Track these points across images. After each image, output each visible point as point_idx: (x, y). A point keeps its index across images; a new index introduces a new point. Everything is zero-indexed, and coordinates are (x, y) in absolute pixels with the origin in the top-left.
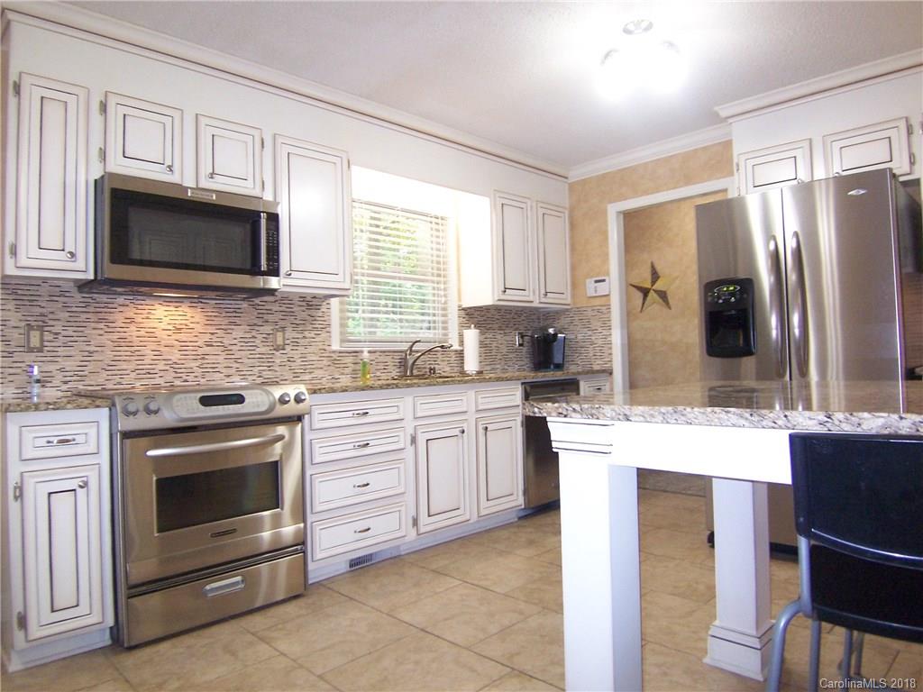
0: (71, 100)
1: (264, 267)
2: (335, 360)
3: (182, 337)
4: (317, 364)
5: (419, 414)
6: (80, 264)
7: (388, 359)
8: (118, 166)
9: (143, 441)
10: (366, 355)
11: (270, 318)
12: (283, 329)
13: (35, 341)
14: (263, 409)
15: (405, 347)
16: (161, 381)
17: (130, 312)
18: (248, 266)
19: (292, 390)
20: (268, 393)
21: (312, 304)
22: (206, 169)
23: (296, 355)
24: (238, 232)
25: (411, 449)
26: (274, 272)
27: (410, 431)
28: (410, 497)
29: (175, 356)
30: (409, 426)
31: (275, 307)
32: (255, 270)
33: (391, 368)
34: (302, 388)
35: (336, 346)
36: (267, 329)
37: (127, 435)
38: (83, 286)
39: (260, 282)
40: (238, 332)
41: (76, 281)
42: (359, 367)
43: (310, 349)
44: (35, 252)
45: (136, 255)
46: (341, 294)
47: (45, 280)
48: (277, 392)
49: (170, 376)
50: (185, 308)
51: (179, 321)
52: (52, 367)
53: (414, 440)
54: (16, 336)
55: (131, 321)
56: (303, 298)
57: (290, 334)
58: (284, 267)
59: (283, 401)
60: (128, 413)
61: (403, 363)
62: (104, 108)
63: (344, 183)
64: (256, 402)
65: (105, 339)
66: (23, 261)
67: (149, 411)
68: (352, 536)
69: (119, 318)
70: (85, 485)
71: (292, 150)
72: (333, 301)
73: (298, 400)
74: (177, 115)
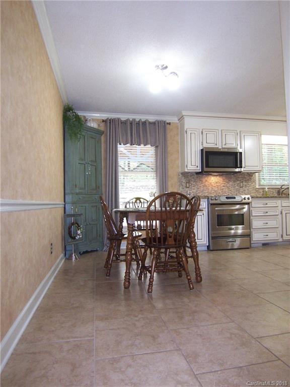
0: (196, 132)
1: (239, 166)
2: (257, 190)
3: (218, 184)
4: (252, 192)
5: (283, 205)
6: (199, 168)
7: (274, 191)
8: (205, 145)
9: (214, 206)
10: (267, 189)
11: (240, 179)
12: (242, 182)
13: (188, 186)
14: (240, 200)
15: (279, 187)
16: (213, 195)
17: (206, 179)
18: (235, 166)
19: (247, 196)
20: (241, 197)
21: (250, 175)
22: (224, 143)
23: (246, 189)
24: (232, 158)
25: (280, 215)
26: (241, 167)
27: (280, 210)
28: (280, 229)
29: (216, 189)
30: (280, 208)
31: (240, 176)
32: (236, 167)
33: (275, 193)
34: (249, 196)
35: (257, 187)
36: (238, 182)
37: (211, 204)
38: (197, 173)
39: (237, 170)
40: (231, 183)
41: (195, 172)
42: (265, 193)
43: (251, 187)
44: (190, 166)
45: (210, 166)
46: (259, 172)
47: (189, 172)
48: (243, 197)
49: (215, 194)
50: (218, 177)
51: (217, 181)
52: (191, 192)
53: (281, 213)
54: (184, 185)
55: (206, 181)
56: (248, 173)
57: (244, 183)
58: (243, 166)
59: (245, 199)
60: (212, 200)
61: (279, 192)
62: (202, 133)
63: (259, 140)
64: (238, 199)
65: (201, 185)
66: (188, 169)
67: (216, 200)
68: (263, 237)
69: (204, 180)
70: (203, 214)
71: (245, 134)
72: (257, 174)
73: (248, 199)
74: (217, 131)
